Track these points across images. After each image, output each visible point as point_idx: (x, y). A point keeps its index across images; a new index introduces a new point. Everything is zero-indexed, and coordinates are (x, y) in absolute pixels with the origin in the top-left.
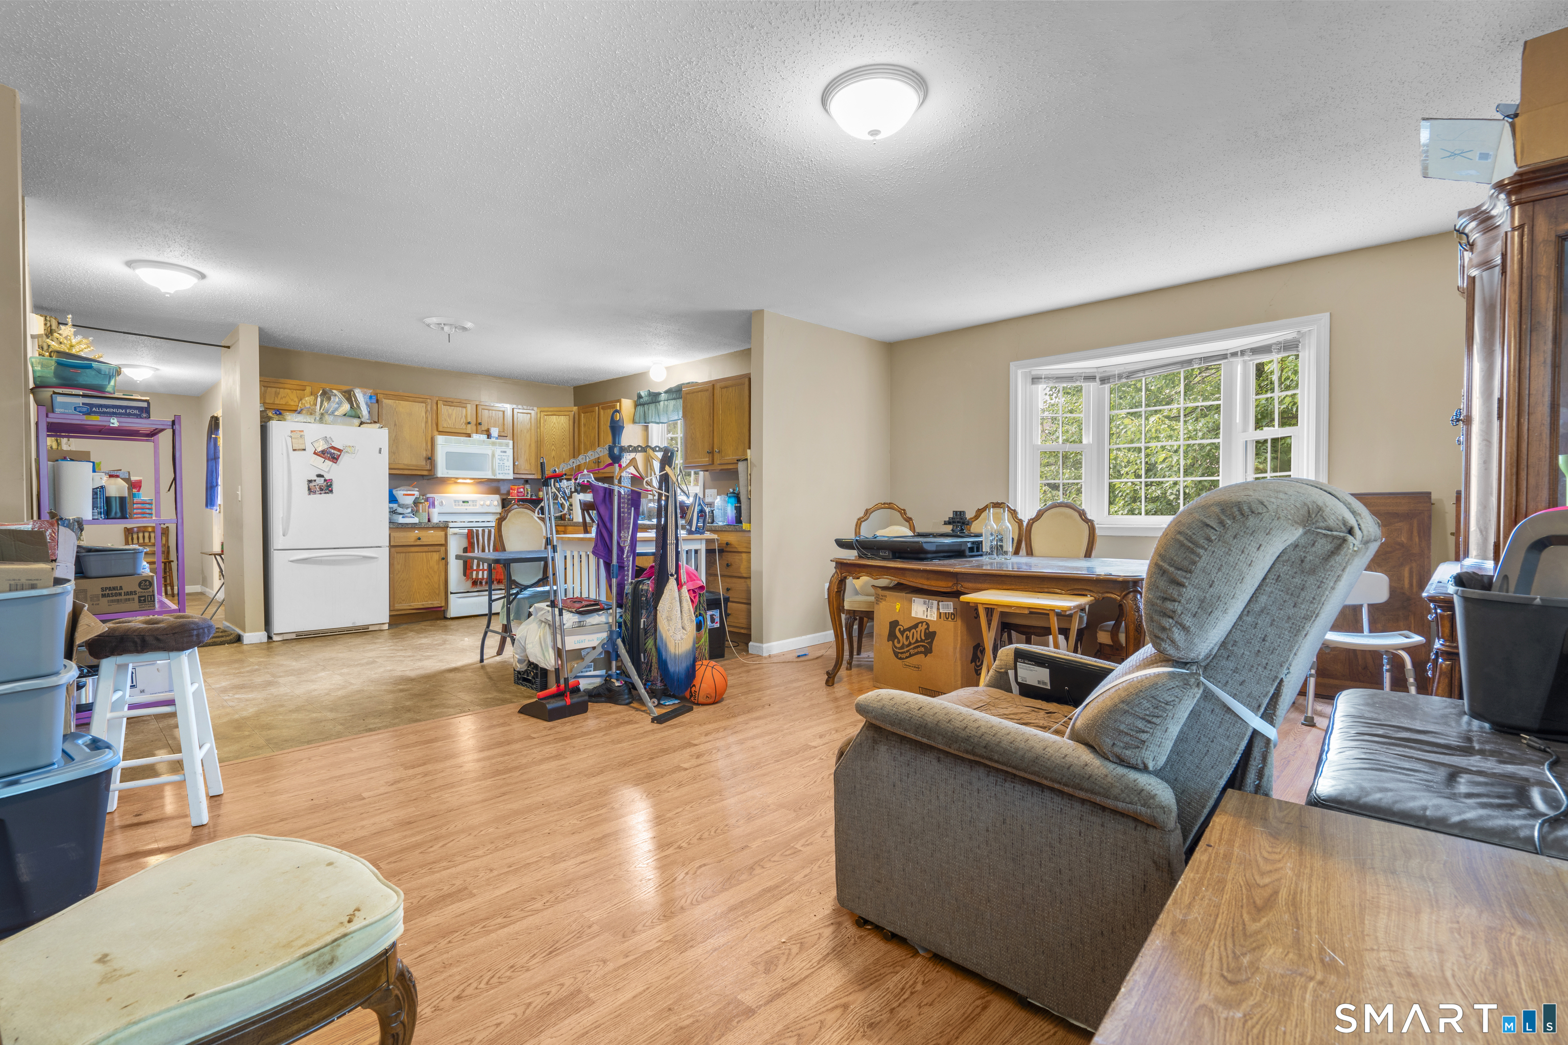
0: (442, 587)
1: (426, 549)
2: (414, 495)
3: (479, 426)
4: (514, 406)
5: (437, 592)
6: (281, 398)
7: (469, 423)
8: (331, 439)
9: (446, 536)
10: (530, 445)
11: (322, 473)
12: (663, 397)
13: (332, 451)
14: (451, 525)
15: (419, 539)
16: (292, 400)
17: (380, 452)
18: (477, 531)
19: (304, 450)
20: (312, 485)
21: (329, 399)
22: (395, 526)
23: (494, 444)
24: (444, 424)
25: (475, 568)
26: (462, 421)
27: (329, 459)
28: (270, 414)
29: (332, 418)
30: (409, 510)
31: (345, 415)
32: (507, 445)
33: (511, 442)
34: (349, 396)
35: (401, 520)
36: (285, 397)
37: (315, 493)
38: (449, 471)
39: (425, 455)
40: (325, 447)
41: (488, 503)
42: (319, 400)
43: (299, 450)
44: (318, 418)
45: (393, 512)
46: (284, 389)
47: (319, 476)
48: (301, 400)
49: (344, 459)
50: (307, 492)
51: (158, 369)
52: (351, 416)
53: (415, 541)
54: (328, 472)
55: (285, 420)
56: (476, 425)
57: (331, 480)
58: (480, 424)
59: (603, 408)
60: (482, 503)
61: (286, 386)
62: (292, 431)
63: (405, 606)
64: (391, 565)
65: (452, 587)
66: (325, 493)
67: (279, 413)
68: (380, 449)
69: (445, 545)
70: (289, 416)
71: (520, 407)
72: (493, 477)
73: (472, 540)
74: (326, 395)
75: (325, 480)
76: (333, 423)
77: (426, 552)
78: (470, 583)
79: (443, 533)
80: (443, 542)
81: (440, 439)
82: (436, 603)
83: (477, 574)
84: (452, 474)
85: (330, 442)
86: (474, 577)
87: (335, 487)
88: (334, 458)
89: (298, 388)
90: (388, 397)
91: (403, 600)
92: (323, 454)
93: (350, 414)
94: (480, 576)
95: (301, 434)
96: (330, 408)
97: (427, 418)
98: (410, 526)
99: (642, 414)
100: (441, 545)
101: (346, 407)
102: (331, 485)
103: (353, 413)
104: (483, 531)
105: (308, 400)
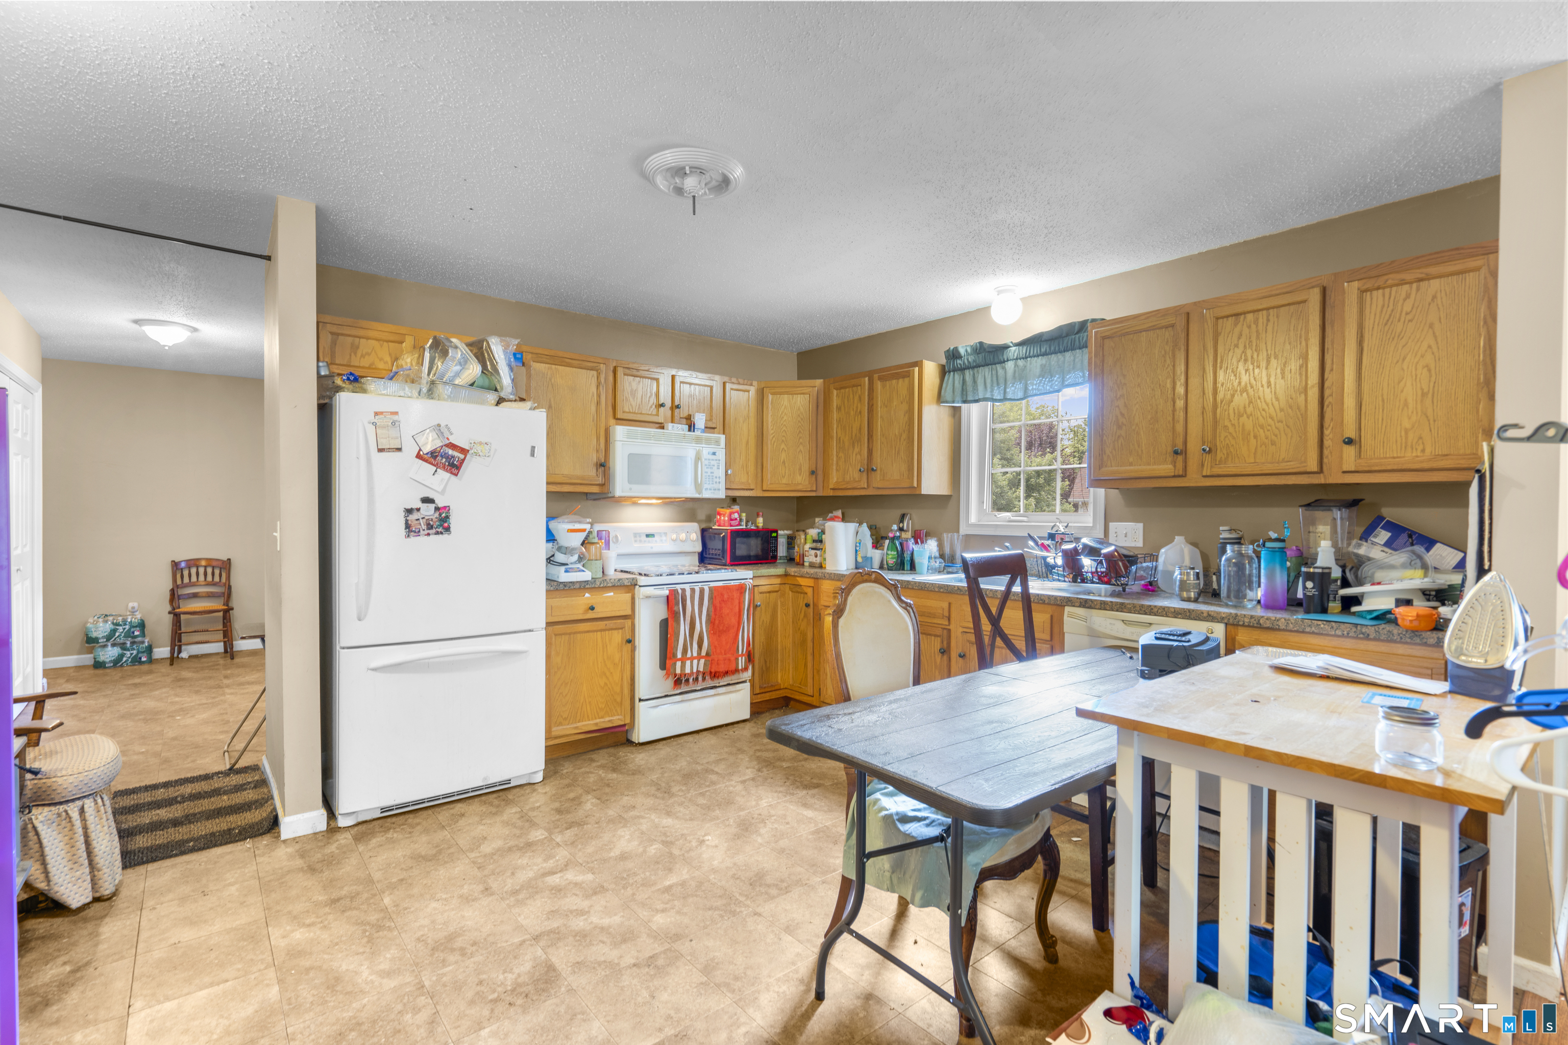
0: (626, 691)
1: (602, 624)
2: (584, 530)
3: (677, 411)
4: (726, 379)
5: (619, 699)
6: (363, 356)
7: (662, 405)
8: (449, 429)
9: (633, 599)
10: (747, 443)
11: (431, 495)
12: (1013, 351)
13: (451, 452)
14: (642, 580)
15: (592, 608)
16: (381, 359)
17: (533, 455)
18: (684, 590)
19: (399, 450)
20: (412, 518)
21: (445, 353)
22: (554, 587)
23: (698, 440)
24: (627, 406)
25: (679, 656)
26: (651, 402)
27: (444, 468)
28: (338, 381)
29: (449, 389)
30: (576, 557)
31: (472, 385)
32: (717, 442)
33: (723, 437)
34: (480, 352)
35: (564, 577)
36: (369, 354)
37: (418, 533)
38: (634, 487)
39: (595, 460)
40: (438, 443)
41: (683, 536)
42: (427, 355)
43: (390, 450)
44: (425, 390)
45: (550, 560)
46: (368, 338)
47: (427, 500)
48: (397, 359)
49: (471, 467)
50: (402, 531)
51: (195, 330)
52: (482, 387)
53: (586, 612)
54: (443, 492)
55: (364, 391)
56: (672, 409)
57: (446, 508)
58: (678, 407)
59: (880, 379)
60: (674, 536)
61: (371, 333)
62: (376, 414)
63: (569, 730)
64: (548, 657)
65: (643, 688)
66: (437, 533)
67: (355, 380)
68: (533, 448)
69: (631, 617)
70: (372, 385)
71: (734, 380)
72: (697, 496)
73: (676, 608)
74: (440, 348)
75: (437, 509)
76: (453, 398)
77: (601, 630)
78: (670, 682)
79: (628, 596)
80: (629, 612)
81: (620, 432)
82: (617, 719)
83: (683, 666)
84: (636, 490)
85: (447, 434)
86: (678, 671)
87: (453, 522)
88: (452, 465)
89: (392, 338)
90: (539, 358)
91: (565, 719)
92: (431, 457)
93: (479, 382)
94: (688, 671)
95: (392, 420)
96: (447, 370)
97: (599, 396)
98: (577, 586)
99: (958, 385)
100: (625, 617)
101: (474, 370)
102: (447, 517)
103: (487, 383)
104: (693, 590)
105: (408, 360)
